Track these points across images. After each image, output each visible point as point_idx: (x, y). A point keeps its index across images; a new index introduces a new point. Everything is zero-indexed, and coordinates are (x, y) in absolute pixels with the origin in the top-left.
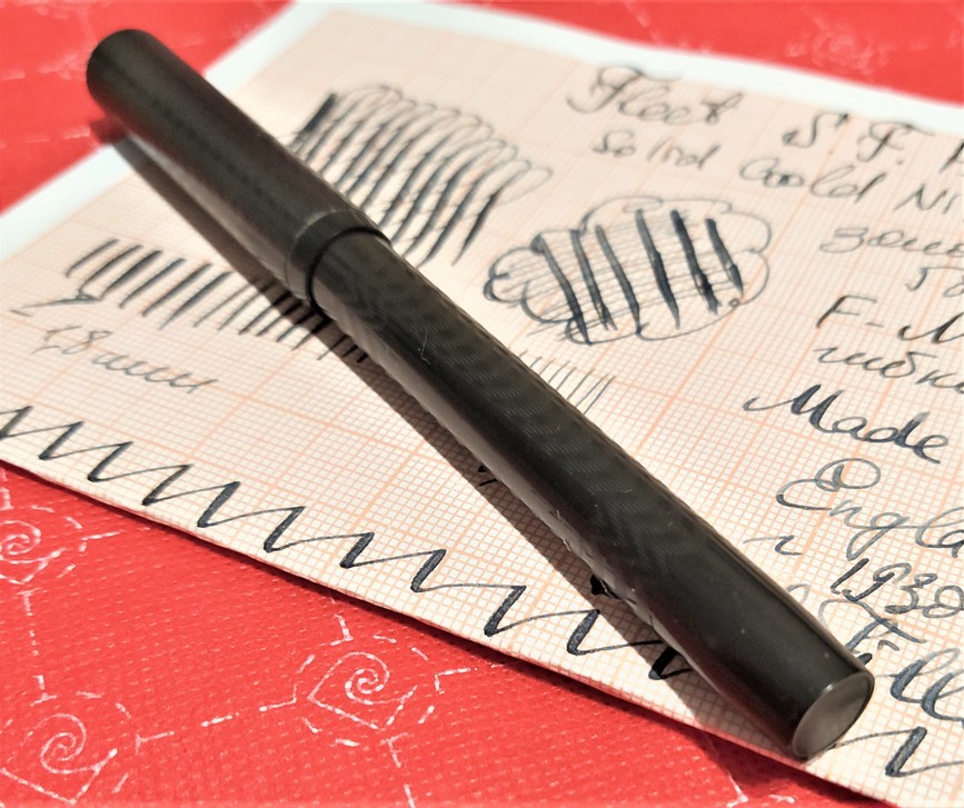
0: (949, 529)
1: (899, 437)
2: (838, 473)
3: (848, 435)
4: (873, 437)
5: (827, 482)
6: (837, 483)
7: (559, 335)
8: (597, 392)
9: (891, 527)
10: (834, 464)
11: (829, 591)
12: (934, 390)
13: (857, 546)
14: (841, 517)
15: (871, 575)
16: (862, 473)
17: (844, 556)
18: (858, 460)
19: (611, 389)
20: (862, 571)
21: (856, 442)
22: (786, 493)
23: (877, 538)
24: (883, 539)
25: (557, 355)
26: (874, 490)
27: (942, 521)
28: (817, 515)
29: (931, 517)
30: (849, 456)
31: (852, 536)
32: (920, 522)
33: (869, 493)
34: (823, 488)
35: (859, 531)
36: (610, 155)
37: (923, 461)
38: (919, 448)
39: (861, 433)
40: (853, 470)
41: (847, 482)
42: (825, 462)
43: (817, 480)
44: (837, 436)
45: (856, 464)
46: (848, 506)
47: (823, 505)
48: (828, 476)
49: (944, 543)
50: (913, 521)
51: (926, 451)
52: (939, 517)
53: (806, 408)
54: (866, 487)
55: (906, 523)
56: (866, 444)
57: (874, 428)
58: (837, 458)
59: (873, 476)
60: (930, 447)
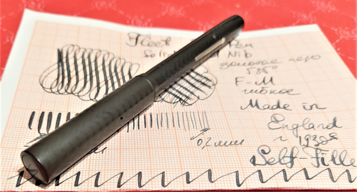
0: (308, 124)
1: (278, 106)
2: (275, 119)
3: (268, 109)
4: (273, 108)
5: (274, 121)
6: (277, 121)
7: (181, 105)
8: (204, 116)
9: (297, 127)
10: (272, 117)
11: (300, 146)
12: (275, 95)
13: (296, 134)
14: (285, 128)
15: (304, 139)
16: (279, 117)
17: (295, 137)
19: (207, 114)
20: (302, 139)
21: (271, 110)
22: (269, 127)
23: (297, 131)
24: (298, 131)
25: (186, 110)
26: (286, 120)
27: (305, 123)
28: (280, 130)
30: (273, 114)
31: (292, 132)
32: (301, 124)
34: (275, 123)
35: (292, 130)
36: (149, 57)
37: (288, 111)
38: (284, 108)
39: (270, 108)
40: (277, 117)
41: (279, 120)
42: (270, 117)
43: (272, 122)
44: (266, 110)
45: (276, 115)
46: (284, 126)
47: (280, 127)
48: (274, 120)
49: (310, 127)
51: (287, 108)
53: (254, 106)
54: (283, 120)
55: (299, 126)
56: (274, 110)
57: (271, 106)
58: (271, 115)
59: (282, 117)
60: (286, 107)
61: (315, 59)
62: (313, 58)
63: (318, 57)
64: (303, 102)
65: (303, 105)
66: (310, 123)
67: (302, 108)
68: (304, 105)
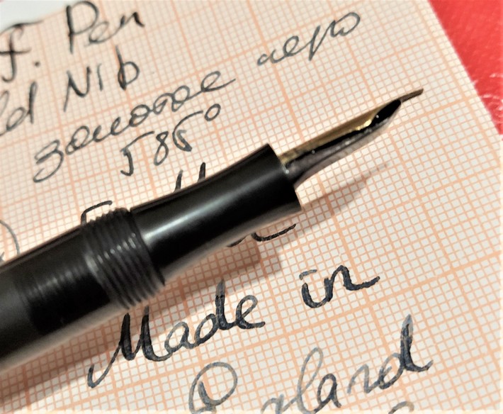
0: (317, 383)
1: (220, 321)
2: (203, 394)
3: (183, 348)
4: (202, 336)
5: (202, 409)
6: (211, 407)
10: (194, 386)
16: (220, 379)
18: (208, 368)
21: (193, 351)
26: (241, 389)
27: (306, 379)
29: (296, 381)
30: (198, 369)
32: (292, 393)
33: (239, 395)
37: (253, 331)
38: (240, 322)
39: (191, 339)
40: (211, 382)
41: (216, 398)
42: (187, 390)
44: (176, 356)
45: (209, 373)
48: (198, 402)
49: (323, 399)
50: (288, 398)
51: (248, 319)
52: (301, 378)
53: (135, 346)
54: (232, 391)
55: (285, 403)
56: (202, 347)
57: (196, 327)
58: (192, 379)
59: (229, 375)
60: (247, 313)
61: (341, 32)
62: (337, 29)
63: (351, 21)
64: (303, 268)
65: (301, 283)
66: (323, 373)
67: (299, 299)
68: (307, 279)
